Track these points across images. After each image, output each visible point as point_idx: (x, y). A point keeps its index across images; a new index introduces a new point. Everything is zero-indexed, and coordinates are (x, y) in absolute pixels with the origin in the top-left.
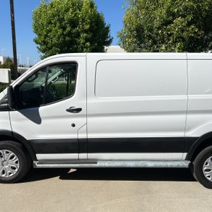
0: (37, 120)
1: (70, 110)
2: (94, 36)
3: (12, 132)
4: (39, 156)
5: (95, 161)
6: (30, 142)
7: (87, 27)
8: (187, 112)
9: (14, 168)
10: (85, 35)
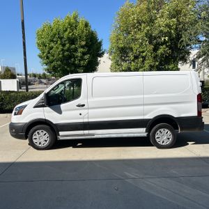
0: (60, 112)
1: (78, 106)
2: (89, 50)
3: (45, 120)
4: (61, 133)
5: (93, 135)
6: (56, 125)
7: (84, 43)
8: (144, 105)
9: (46, 141)
10: (82, 49)
